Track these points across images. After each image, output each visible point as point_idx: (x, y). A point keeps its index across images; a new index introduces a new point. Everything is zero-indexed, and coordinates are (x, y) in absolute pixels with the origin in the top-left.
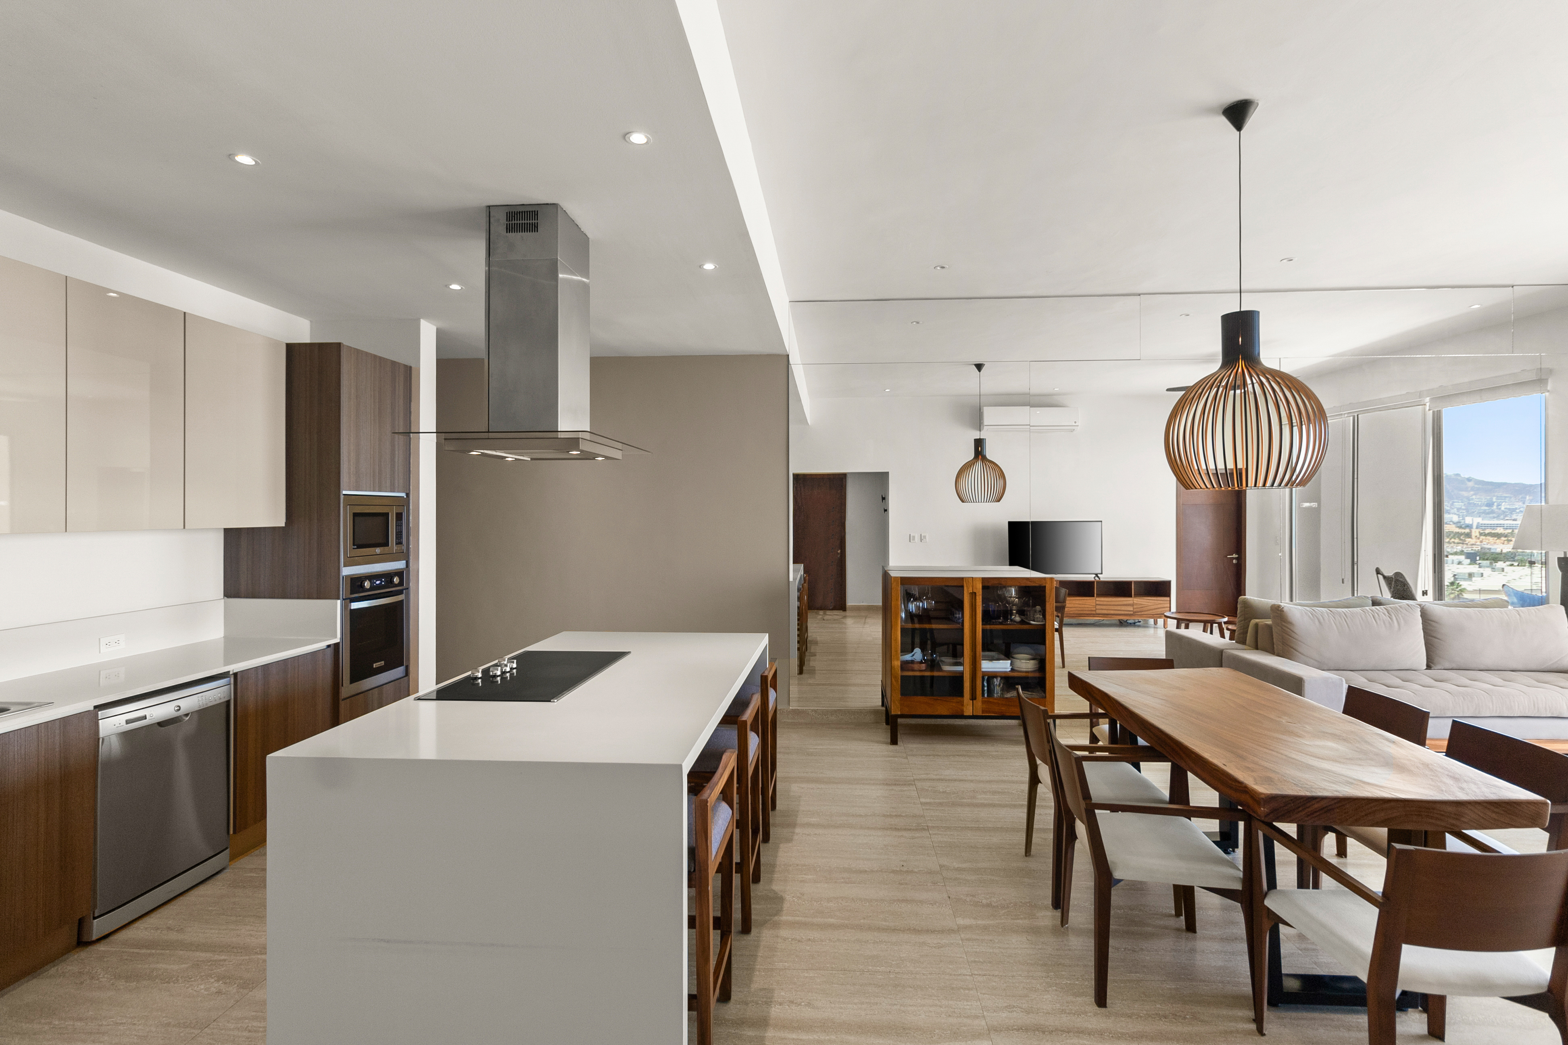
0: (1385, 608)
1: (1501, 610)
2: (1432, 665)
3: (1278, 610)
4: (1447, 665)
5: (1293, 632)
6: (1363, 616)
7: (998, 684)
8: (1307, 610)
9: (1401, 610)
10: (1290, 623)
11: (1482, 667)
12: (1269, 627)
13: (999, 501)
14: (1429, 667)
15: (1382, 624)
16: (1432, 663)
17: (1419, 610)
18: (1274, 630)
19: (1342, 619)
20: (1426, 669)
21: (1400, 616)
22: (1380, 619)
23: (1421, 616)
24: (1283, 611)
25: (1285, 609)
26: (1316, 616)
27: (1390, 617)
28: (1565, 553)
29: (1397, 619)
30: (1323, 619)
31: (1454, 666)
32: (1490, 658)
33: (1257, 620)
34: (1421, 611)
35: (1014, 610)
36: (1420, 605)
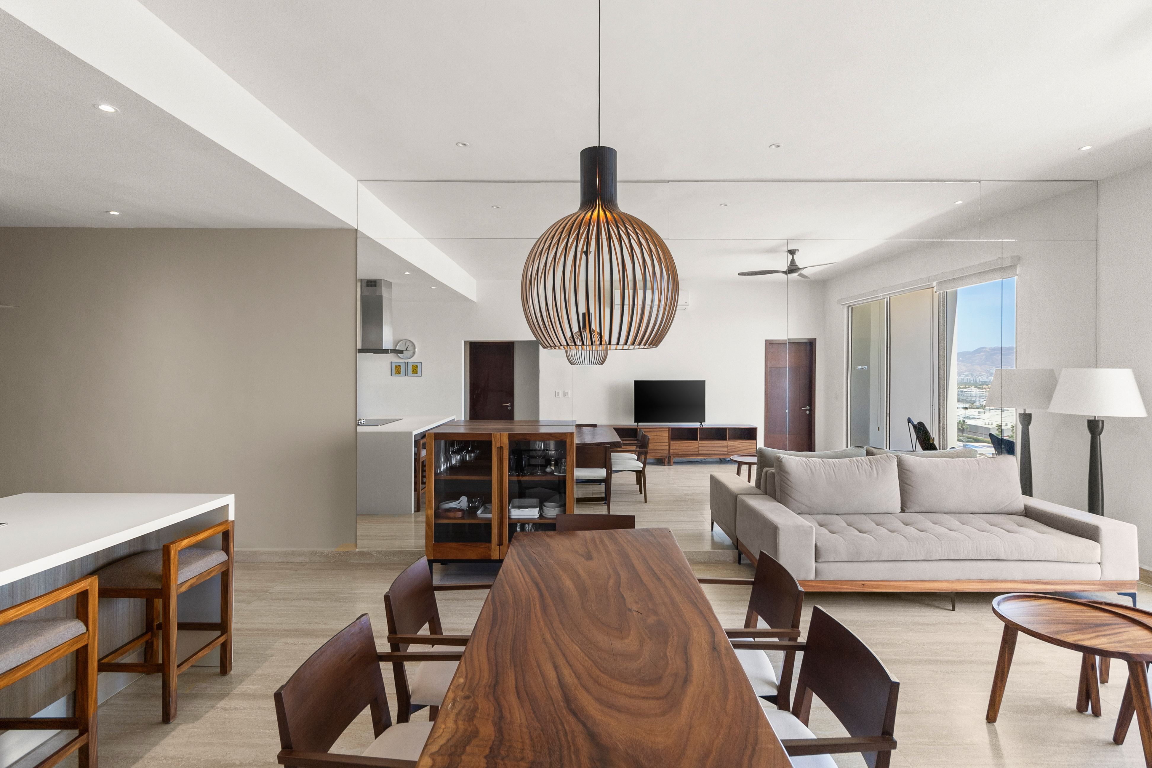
0: (868, 459)
1: (964, 460)
2: (905, 508)
3: (778, 461)
4: (917, 509)
5: (789, 480)
6: (849, 466)
7: (530, 529)
8: (803, 461)
9: (881, 460)
10: (787, 472)
11: (946, 511)
12: (773, 474)
13: (602, 364)
14: (903, 510)
15: (864, 473)
16: (906, 508)
17: (896, 460)
18: (777, 478)
19: (830, 468)
20: (900, 512)
21: (879, 466)
22: (862, 469)
23: (897, 465)
24: (782, 462)
25: (783, 460)
26: (809, 466)
27: (871, 467)
28: (1025, 410)
29: (876, 469)
30: (815, 468)
31: (923, 509)
32: (952, 504)
33: (767, 469)
34: (897, 461)
35: (553, 461)
36: (897, 456)
